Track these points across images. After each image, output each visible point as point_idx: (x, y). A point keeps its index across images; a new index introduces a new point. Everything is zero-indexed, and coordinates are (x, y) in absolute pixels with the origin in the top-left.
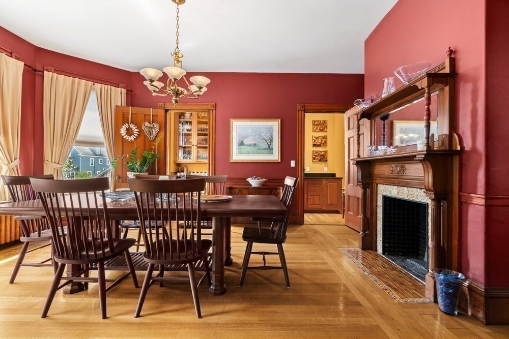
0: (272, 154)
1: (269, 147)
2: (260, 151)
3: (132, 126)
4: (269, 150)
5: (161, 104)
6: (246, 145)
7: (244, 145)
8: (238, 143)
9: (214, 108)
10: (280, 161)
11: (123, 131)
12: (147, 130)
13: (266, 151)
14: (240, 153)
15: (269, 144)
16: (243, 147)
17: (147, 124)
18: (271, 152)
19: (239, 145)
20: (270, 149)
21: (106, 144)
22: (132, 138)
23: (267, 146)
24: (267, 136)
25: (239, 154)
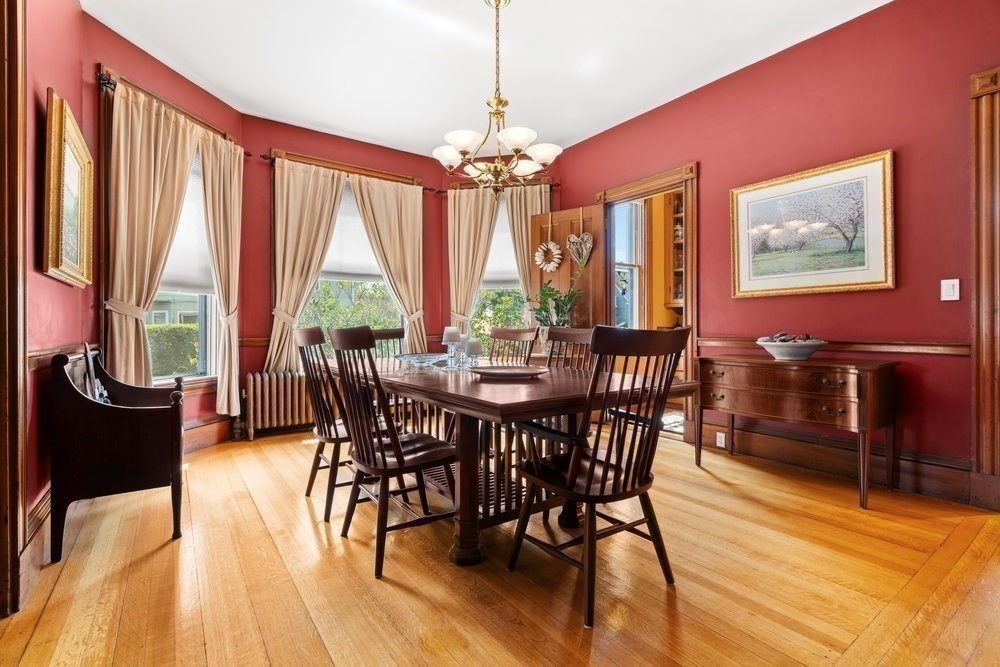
0: (863, 264)
1: (850, 243)
2: (820, 261)
3: (552, 246)
4: (849, 256)
5: (599, 194)
6: (777, 250)
7: (770, 251)
8: (753, 246)
9: (694, 175)
10: (890, 284)
11: (539, 257)
12: (574, 248)
13: (841, 258)
14: (759, 273)
15: (850, 235)
16: (766, 256)
17: (573, 238)
18: (858, 259)
19: (755, 253)
20: (852, 251)
21: (521, 281)
22: (551, 267)
23: (843, 244)
24: (841, 215)
25: (756, 274)
